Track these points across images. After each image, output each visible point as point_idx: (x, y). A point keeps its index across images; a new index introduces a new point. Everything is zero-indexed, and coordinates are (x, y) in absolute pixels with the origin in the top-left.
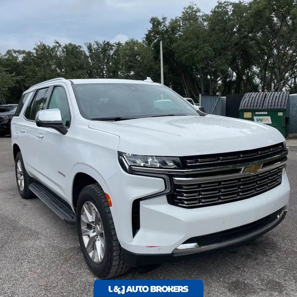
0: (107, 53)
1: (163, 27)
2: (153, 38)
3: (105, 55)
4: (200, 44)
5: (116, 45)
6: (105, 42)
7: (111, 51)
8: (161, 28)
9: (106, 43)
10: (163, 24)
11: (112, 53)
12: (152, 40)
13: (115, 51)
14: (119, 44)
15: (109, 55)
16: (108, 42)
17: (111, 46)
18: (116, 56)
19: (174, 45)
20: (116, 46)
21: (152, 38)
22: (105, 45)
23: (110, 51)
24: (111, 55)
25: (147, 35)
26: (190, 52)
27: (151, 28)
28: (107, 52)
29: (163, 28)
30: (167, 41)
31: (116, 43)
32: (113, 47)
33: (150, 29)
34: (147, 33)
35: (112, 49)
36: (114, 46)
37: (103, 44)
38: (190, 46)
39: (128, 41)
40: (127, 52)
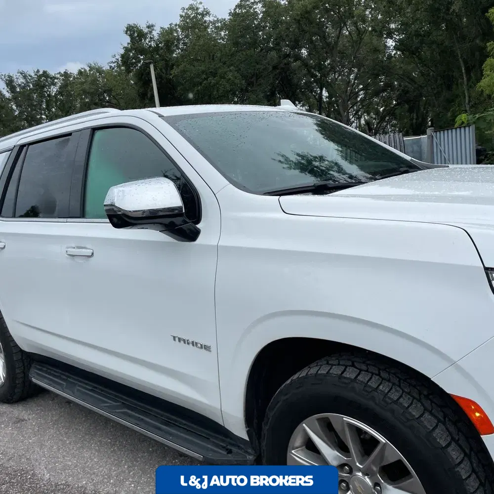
0: (45, 92)
1: (149, 42)
2: (134, 61)
3: (41, 95)
4: (219, 68)
5: (60, 76)
6: (38, 71)
7: (52, 87)
8: (146, 42)
9: (41, 73)
10: (149, 35)
11: (56, 90)
12: (132, 64)
13: (60, 88)
14: (66, 75)
15: (49, 96)
16: (45, 72)
17: (51, 78)
18: (62, 96)
19: (175, 71)
20: (61, 78)
21: (132, 60)
22: (40, 77)
23: (50, 88)
24: (53, 94)
25: (122, 56)
26: (204, 82)
27: (128, 44)
28: (45, 89)
29: (150, 44)
30: (161, 64)
31: (60, 73)
32: (56, 81)
33: (126, 45)
34: (122, 52)
35: (54, 84)
36: (57, 79)
37: (35, 76)
38: (203, 72)
39: (82, 69)
40: (86, 86)
